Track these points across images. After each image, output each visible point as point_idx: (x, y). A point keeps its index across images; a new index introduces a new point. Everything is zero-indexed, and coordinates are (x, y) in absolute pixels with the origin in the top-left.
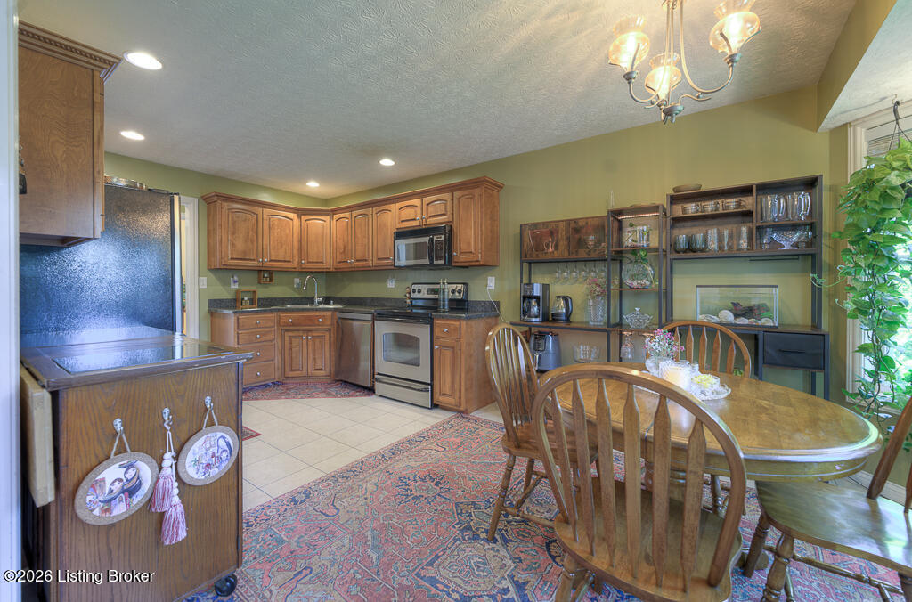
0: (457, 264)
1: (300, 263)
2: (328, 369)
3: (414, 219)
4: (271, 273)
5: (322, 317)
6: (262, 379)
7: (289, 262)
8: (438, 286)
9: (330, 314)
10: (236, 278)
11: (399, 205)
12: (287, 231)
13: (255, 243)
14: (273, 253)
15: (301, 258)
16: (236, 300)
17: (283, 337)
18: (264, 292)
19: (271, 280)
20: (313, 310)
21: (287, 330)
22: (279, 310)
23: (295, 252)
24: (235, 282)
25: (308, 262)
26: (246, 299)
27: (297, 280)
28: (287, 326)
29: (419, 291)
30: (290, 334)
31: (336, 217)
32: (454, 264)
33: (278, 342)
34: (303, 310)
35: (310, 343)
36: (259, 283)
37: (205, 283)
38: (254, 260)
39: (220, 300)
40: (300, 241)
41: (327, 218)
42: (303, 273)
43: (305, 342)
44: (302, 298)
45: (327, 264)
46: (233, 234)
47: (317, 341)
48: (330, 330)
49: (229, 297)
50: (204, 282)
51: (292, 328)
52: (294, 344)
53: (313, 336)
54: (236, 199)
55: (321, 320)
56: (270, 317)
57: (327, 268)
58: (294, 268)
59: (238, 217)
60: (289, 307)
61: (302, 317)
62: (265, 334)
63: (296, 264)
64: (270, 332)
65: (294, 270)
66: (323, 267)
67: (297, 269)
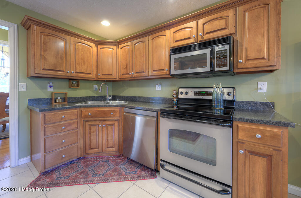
0: (239, 71)
1: (97, 75)
2: (117, 147)
3: (189, 38)
4: (77, 80)
5: (114, 111)
6: (67, 159)
7: (90, 74)
8: (212, 90)
9: (118, 109)
10: (51, 84)
11: (173, 30)
12: (88, 54)
13: (64, 60)
14: (78, 67)
15: (98, 72)
16: (51, 99)
17: (84, 126)
18: (72, 93)
19: (78, 86)
20: (106, 106)
21: (87, 121)
22: (81, 107)
23: (94, 68)
24: (51, 87)
25: (103, 75)
26: (59, 98)
27: (95, 86)
28: (87, 117)
29: (186, 93)
30: (90, 123)
31: (121, 46)
32: (236, 71)
33: (80, 130)
34: (99, 106)
35: (104, 129)
36: (70, 87)
37: (25, 87)
38: (64, 71)
39: (38, 99)
40: (97, 61)
41: (115, 47)
42: (98, 81)
43: (100, 129)
44: (98, 97)
45: (115, 75)
46: (45, 51)
47: (109, 128)
48: (118, 120)
49: (46, 97)
50: (23, 86)
51: (91, 119)
52: (92, 130)
53: (106, 124)
54: (47, 25)
55: (112, 113)
56: (74, 112)
57: (114, 79)
58: (93, 78)
59: (49, 39)
60: (89, 103)
61: (99, 111)
62: (70, 125)
63: (94, 76)
64: (74, 123)
65: (93, 79)
66: (112, 78)
67: (95, 79)
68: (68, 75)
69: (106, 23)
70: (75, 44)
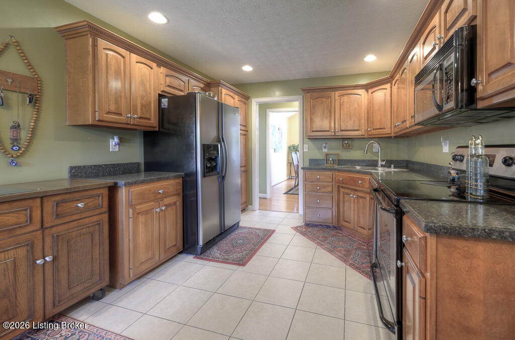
1: (367, 131)
3: (435, 48)
5: (362, 180)
6: (322, 220)
7: (358, 130)
9: (368, 177)
10: (325, 145)
11: (423, 37)
12: (356, 106)
13: (329, 118)
14: (343, 124)
15: (368, 126)
17: (338, 192)
21: (341, 187)
22: (335, 169)
23: (363, 121)
24: (325, 147)
25: (373, 129)
26: (331, 159)
28: (340, 183)
31: (394, 82)
33: (335, 195)
34: (349, 171)
35: (356, 201)
38: (328, 131)
39: (315, 160)
40: (368, 112)
41: (389, 86)
43: (352, 199)
45: (390, 129)
49: (321, 158)
50: (306, 147)
52: (345, 200)
53: (358, 196)
54: (315, 89)
55: (360, 182)
56: (329, 174)
57: (388, 134)
58: (362, 135)
59: (317, 102)
60: (358, 168)
61: (349, 177)
62: (324, 187)
63: (364, 132)
64: (328, 186)
65: (363, 137)
66: (385, 133)
67: (365, 137)
68: (333, 134)
69: (370, 59)
70: (340, 98)
